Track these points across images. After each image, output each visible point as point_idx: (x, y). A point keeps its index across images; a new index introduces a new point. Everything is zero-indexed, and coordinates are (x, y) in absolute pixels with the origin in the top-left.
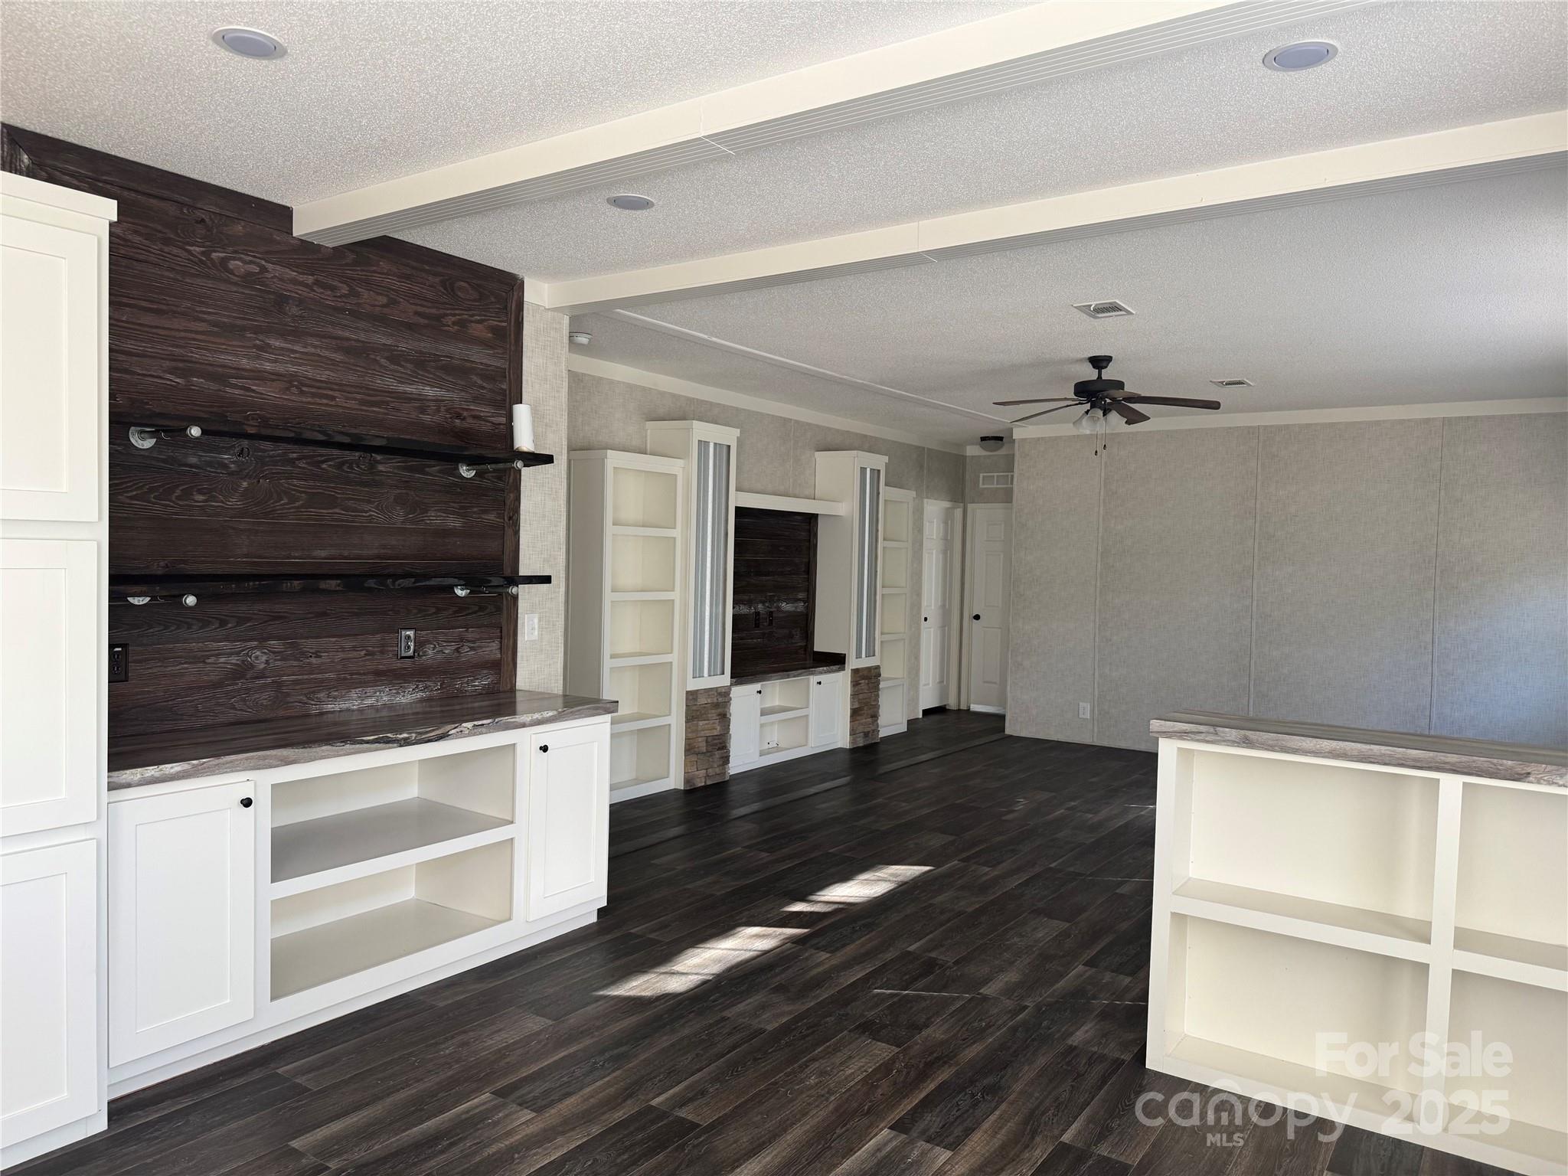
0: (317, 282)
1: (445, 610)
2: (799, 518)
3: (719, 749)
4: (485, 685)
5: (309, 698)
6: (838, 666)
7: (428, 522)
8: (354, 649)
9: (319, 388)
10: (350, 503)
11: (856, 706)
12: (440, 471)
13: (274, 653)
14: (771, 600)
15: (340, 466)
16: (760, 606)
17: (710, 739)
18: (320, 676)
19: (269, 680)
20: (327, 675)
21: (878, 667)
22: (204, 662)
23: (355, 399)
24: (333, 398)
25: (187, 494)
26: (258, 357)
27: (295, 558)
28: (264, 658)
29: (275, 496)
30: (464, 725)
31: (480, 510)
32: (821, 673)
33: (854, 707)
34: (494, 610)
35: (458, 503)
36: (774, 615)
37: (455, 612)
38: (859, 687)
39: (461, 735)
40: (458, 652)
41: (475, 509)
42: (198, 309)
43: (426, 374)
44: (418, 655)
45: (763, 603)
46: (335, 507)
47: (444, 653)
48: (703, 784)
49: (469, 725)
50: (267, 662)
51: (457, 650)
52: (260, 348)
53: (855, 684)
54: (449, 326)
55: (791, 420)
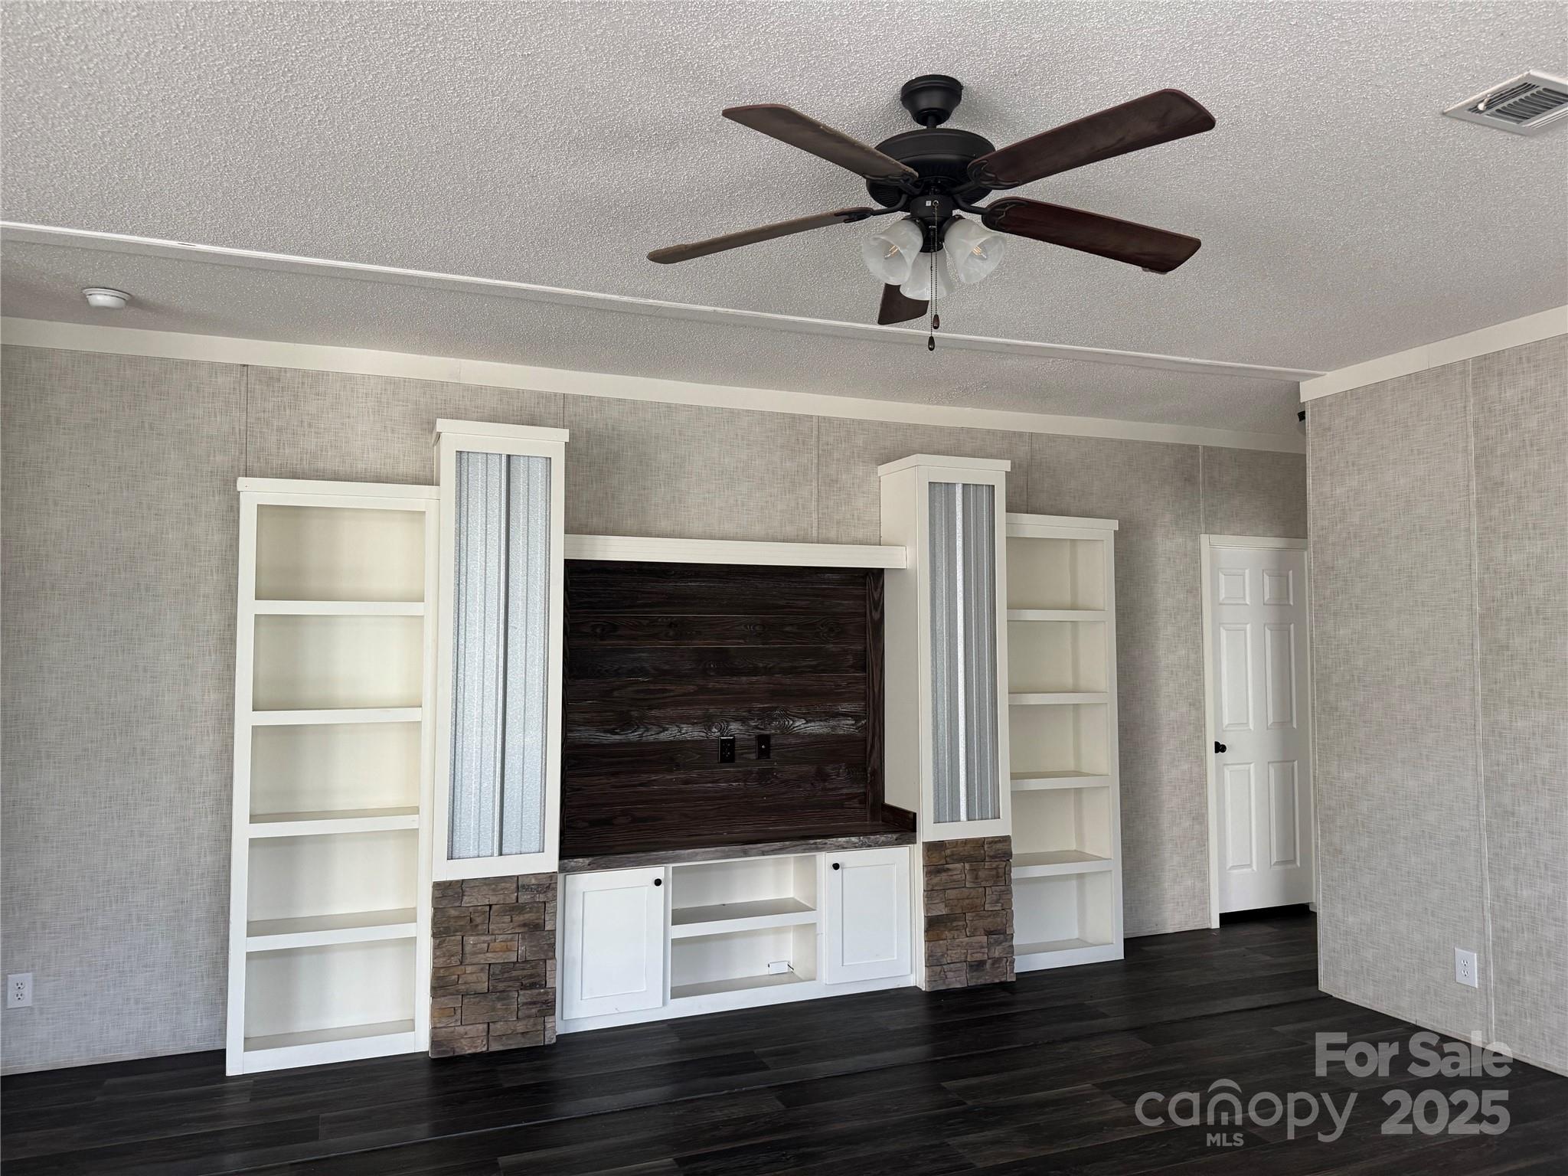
2: (836, 577)
3: (524, 987)
6: (895, 836)
11: (941, 910)
14: (766, 716)
16: (734, 727)
17: (497, 970)
21: (1006, 840)
32: (843, 848)
33: (935, 913)
36: (773, 741)
38: (944, 876)
45: (743, 720)
48: (484, 1049)
53: (932, 870)
55: (812, 417)
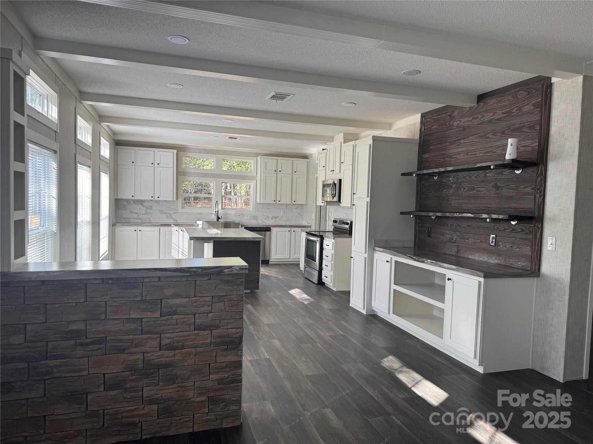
0: (473, 119)
1: (507, 229)
4: (523, 265)
5: (466, 253)
7: (503, 193)
8: (477, 239)
9: (472, 152)
10: (479, 189)
12: (509, 173)
13: (458, 236)
15: (476, 177)
18: (468, 246)
19: (456, 244)
20: (470, 246)
22: (444, 235)
23: (482, 153)
24: (475, 154)
25: (443, 190)
26: (459, 148)
27: (464, 207)
28: (455, 237)
29: (460, 188)
30: (428, 260)
31: (524, 187)
34: (528, 232)
35: (514, 185)
37: (511, 231)
39: (427, 263)
40: (512, 248)
41: (522, 187)
42: (447, 139)
43: (505, 136)
44: (497, 245)
46: (474, 191)
47: (506, 247)
49: (429, 261)
50: (456, 239)
51: (512, 247)
52: (459, 145)
54: (515, 112)
